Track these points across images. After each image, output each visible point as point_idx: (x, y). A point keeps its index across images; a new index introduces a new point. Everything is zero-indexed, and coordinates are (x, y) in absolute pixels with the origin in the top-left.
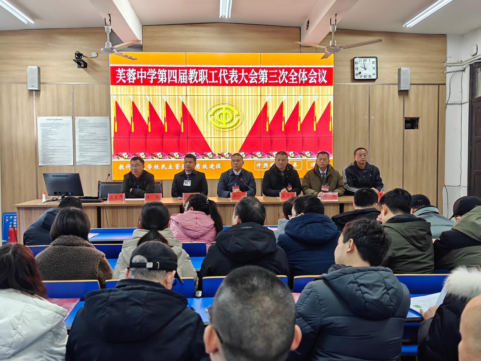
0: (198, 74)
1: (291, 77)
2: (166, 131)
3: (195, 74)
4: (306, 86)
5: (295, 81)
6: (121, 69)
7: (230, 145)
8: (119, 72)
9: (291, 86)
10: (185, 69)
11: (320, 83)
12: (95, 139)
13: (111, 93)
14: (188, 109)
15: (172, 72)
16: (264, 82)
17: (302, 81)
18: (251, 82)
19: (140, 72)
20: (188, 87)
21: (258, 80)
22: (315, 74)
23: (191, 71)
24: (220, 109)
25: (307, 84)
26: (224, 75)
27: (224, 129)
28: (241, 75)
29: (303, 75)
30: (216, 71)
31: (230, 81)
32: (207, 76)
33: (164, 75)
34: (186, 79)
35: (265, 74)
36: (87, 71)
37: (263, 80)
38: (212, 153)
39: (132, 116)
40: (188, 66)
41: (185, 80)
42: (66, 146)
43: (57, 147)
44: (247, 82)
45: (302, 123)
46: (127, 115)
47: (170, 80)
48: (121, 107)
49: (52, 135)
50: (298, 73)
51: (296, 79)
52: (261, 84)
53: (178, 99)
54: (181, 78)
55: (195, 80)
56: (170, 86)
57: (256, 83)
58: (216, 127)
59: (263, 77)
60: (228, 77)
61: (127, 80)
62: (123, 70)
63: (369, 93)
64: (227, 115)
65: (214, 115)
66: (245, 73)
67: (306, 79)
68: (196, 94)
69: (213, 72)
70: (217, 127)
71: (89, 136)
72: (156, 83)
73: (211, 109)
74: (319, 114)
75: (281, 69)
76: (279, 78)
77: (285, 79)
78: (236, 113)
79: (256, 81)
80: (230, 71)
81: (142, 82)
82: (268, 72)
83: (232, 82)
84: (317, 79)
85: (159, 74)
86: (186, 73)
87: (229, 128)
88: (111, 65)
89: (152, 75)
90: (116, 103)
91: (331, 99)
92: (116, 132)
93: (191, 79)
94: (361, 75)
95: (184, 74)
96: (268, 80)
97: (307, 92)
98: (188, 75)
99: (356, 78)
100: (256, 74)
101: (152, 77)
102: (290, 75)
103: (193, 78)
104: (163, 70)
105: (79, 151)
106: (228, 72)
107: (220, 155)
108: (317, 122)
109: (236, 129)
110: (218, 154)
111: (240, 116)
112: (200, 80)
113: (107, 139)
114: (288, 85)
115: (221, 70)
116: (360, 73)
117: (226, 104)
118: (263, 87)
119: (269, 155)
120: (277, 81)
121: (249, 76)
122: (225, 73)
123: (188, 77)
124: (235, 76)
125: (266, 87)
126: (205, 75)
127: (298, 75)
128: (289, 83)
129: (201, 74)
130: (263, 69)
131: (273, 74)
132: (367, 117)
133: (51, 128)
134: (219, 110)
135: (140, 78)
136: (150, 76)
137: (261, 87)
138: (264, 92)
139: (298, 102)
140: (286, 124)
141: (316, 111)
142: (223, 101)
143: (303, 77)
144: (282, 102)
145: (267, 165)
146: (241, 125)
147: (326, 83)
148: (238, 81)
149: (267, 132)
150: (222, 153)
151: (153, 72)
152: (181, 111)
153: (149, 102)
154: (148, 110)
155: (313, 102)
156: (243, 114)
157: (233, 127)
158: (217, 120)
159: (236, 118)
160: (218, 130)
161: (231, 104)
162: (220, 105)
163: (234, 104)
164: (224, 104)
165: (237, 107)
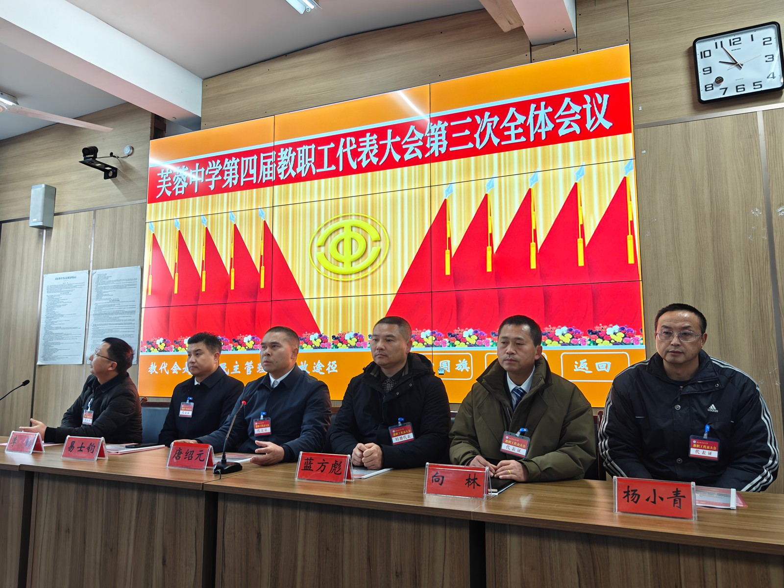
0: (296, 157)
1: (509, 129)
2: (232, 288)
3: (291, 157)
4: (551, 146)
5: (518, 136)
6: (165, 171)
7: (359, 314)
8: (163, 177)
9: (507, 153)
10: (271, 151)
11: (591, 131)
12: (117, 313)
13: (147, 220)
14: (274, 235)
15: (249, 160)
16: (440, 152)
17: (537, 135)
18: (407, 157)
19: (194, 171)
20: (276, 187)
21: (424, 149)
22: (576, 108)
23: (283, 153)
24: (338, 230)
25: (553, 138)
26: (348, 149)
27: (346, 277)
28: (386, 144)
30: (332, 145)
31: (361, 161)
32: (313, 159)
33: (234, 169)
34: (273, 171)
35: (440, 133)
36: (117, 183)
37: (435, 148)
38: (320, 336)
39: (177, 262)
40: (277, 143)
41: (271, 175)
42: (75, 328)
43: (64, 328)
44: (400, 157)
45: (541, 247)
46: (169, 259)
47: (244, 178)
48: (161, 245)
49: (60, 306)
50: (526, 114)
51: (520, 130)
52: (433, 159)
53: (258, 216)
54: (264, 170)
55: (291, 171)
56: (244, 192)
57: (420, 157)
59: (437, 141)
60: (356, 154)
61: (173, 189)
64: (354, 241)
65: (327, 244)
66: (393, 137)
67: (551, 126)
68: (290, 202)
69: (326, 148)
70: (331, 272)
71: (109, 306)
72: (220, 187)
73: (319, 231)
74: (591, 218)
75: (481, 112)
76: (475, 136)
77: (492, 134)
78: (373, 235)
79: (419, 154)
80: (360, 140)
81: (196, 191)
82: (449, 125)
83: (364, 164)
84: (582, 123)
85: (226, 168)
86: (273, 159)
87: (358, 273)
89: (214, 174)
90: (154, 237)
91: (627, 170)
92: (150, 296)
93: (281, 170)
94: (723, 85)
95: (269, 161)
96: (448, 147)
97: (555, 160)
98: (277, 162)
99: (705, 96)
100: (419, 135)
101: (214, 176)
102: (505, 124)
103: (287, 167)
104: (233, 159)
105: (92, 335)
106: (357, 143)
107: (336, 339)
108: (587, 242)
109: (372, 273)
110: (333, 337)
111: (382, 243)
112: (298, 170)
113: (135, 312)
114: (501, 149)
115: (342, 140)
116: (719, 80)
117: (351, 215)
118: (436, 163)
119: (452, 338)
120: (470, 145)
121: (402, 143)
122: (351, 145)
123: (277, 166)
124: (372, 148)
125: (444, 163)
126: (310, 156)
127: (526, 121)
128: (503, 143)
129: (301, 157)
130: (435, 120)
131: (462, 128)
132: (758, 212)
133: (59, 293)
134: (336, 233)
135: (193, 183)
136: (210, 176)
137: (432, 164)
138: (440, 176)
139: (528, 190)
140: (496, 252)
141: (581, 209)
142: (344, 211)
143: (541, 124)
144: (486, 196)
145: (447, 365)
146: (385, 263)
147: (608, 128)
148: (377, 159)
149: (448, 276)
150: (340, 334)
151: (215, 166)
152: (262, 242)
153: (205, 230)
154: (204, 245)
155: (572, 186)
156: (389, 234)
157: (367, 271)
158: (333, 256)
159: (373, 248)
160: (332, 278)
161: (362, 216)
162: (338, 221)
163: (369, 216)
164: (347, 218)
165: (375, 220)
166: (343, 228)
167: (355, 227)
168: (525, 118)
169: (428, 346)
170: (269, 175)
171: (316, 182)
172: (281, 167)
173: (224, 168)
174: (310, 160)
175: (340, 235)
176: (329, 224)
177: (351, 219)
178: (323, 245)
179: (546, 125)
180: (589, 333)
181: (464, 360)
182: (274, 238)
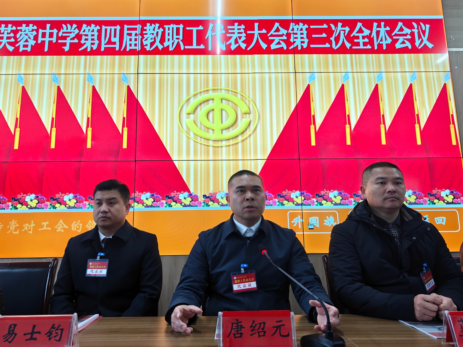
0: (163, 33)
1: (358, 38)
2: (89, 146)
3: (157, 33)
4: (390, 55)
5: (365, 44)
6: (7, 26)
8: (2, 32)
9: (357, 55)
10: (137, 25)
11: (419, 48)
14: (138, 99)
15: (111, 29)
17: (380, 45)
18: (273, 46)
19: (44, 31)
20: (142, 57)
21: (288, 43)
22: (407, 31)
23: (148, 27)
25: (391, 49)
26: (217, 33)
27: (217, 142)
28: (254, 34)
29: (382, 34)
30: (201, 28)
31: (230, 44)
32: (181, 37)
33: (93, 35)
34: (139, 42)
37: (298, 43)
38: (190, 195)
39: (18, 116)
40: (143, 18)
41: (136, 45)
44: (266, 46)
45: (389, 129)
46: (9, 115)
47: (105, 44)
50: (371, 29)
51: (366, 40)
52: (295, 51)
53: (120, 81)
54: (128, 40)
55: (157, 43)
56: (105, 57)
57: (285, 48)
58: (199, 138)
59: (299, 38)
60: (225, 38)
61: (17, 46)
62: (12, 27)
64: (224, 112)
65: (196, 112)
66: (260, 29)
67: (389, 41)
68: (157, 71)
69: (195, 29)
70: (201, 137)
72: (75, 49)
73: (188, 100)
74: (423, 110)
75: (335, 22)
76: (331, 39)
77: (345, 40)
78: (242, 108)
79: (284, 45)
80: (229, 27)
81: (46, 50)
82: (309, 27)
83: (233, 47)
84: (412, 41)
85: (83, 33)
86: (138, 32)
87: (229, 140)
89: (69, 36)
91: (447, 78)
93: (147, 42)
95: (133, 33)
96: (309, 44)
97: (394, 65)
98: (142, 34)
100: (283, 31)
101: (68, 39)
102: (354, 33)
103: (153, 40)
104: (93, 25)
106: (227, 30)
107: (207, 198)
108: (422, 128)
109: (243, 141)
110: (204, 196)
111: (251, 115)
112: (166, 44)
114: (351, 51)
115: (211, 25)
117: (221, 89)
118: (299, 55)
119: (319, 198)
120: (327, 45)
121: (268, 35)
123: (143, 38)
124: (240, 35)
125: (306, 56)
126: (178, 34)
127: (371, 34)
128: (354, 48)
129: (169, 33)
130: (297, 22)
131: (320, 31)
134: (206, 103)
135: (43, 42)
136: (65, 38)
137: (296, 55)
138: (303, 66)
139: (375, 85)
140: (353, 130)
141: (416, 103)
142: (214, 83)
143: (382, 38)
144: (343, 85)
145: (316, 221)
146: (255, 132)
147: (431, 48)
148: (245, 45)
149: (313, 146)
150: (211, 194)
151: (71, 29)
152: (125, 105)
153: (57, 87)
154: (54, 103)
155: (409, 86)
156: (258, 108)
157: (237, 139)
158: (202, 123)
159: (243, 119)
160: (203, 143)
161: (232, 91)
162: (207, 93)
163: (239, 90)
164: (217, 91)
165: (245, 96)
166: (213, 99)
167: (226, 100)
168: (369, 32)
169: (297, 204)
170: (133, 45)
171: (185, 56)
172: (146, 39)
173: (81, 33)
174: (178, 37)
175: (210, 105)
176: (199, 95)
177: (221, 92)
178: (193, 112)
179: (386, 39)
180: (428, 195)
181: (331, 216)
182: (139, 102)
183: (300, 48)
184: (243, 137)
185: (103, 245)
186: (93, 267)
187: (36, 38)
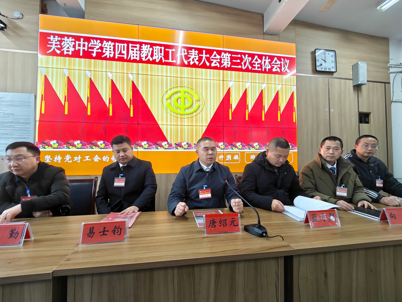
0: (153, 51)
1: (255, 64)
2: (111, 114)
3: (149, 50)
4: (270, 74)
5: (258, 68)
6: (54, 37)
7: (189, 134)
8: (52, 40)
9: (254, 73)
10: (137, 44)
11: (284, 72)
12: (12, 122)
13: (39, 65)
14: (139, 89)
15: (121, 45)
16: (227, 66)
17: (265, 69)
18: (213, 65)
19: (79, 43)
20: (140, 64)
21: (220, 63)
22: (279, 62)
23: (143, 46)
25: (270, 72)
26: (183, 54)
28: (202, 57)
29: (267, 63)
30: (174, 50)
31: (190, 61)
32: (163, 54)
33: (110, 48)
34: (138, 55)
35: (227, 58)
37: (225, 64)
38: (168, 143)
39: (66, 95)
40: (140, 40)
41: (136, 57)
44: (209, 64)
45: (266, 113)
46: (60, 93)
47: (118, 54)
48: (52, 83)
50: (261, 59)
51: (259, 66)
52: (224, 69)
53: (128, 77)
54: (132, 53)
55: (149, 57)
56: (118, 62)
57: (219, 66)
58: (173, 113)
59: (226, 61)
60: (187, 58)
61: (62, 50)
62: (58, 38)
63: (329, 86)
64: (186, 99)
65: (171, 99)
66: (206, 54)
67: (270, 67)
68: (149, 73)
69: (170, 51)
70: (174, 112)
71: (3, 117)
72: (100, 56)
73: (167, 91)
74: (282, 104)
75: (245, 54)
76: (242, 63)
77: (249, 64)
80: (189, 51)
81: (81, 54)
82: (231, 56)
83: (192, 63)
84: (280, 68)
85: (104, 46)
86: (138, 48)
87: (189, 114)
88: (40, 31)
89: (95, 47)
90: (46, 77)
91: (294, 89)
92: (43, 114)
93: (143, 56)
94: (322, 67)
95: (135, 49)
96: (231, 65)
97: (271, 80)
98: (140, 51)
99: (318, 69)
100: (218, 57)
101: (95, 49)
102: (253, 61)
103: (147, 55)
104: (110, 42)
106: (188, 53)
107: (177, 145)
108: (281, 113)
109: (196, 115)
110: (175, 144)
111: (200, 102)
112: (154, 58)
113: (30, 123)
114: (252, 71)
115: (180, 49)
116: (321, 65)
117: (184, 87)
118: (226, 71)
119: (232, 146)
120: (240, 67)
121: (210, 58)
122: (184, 52)
123: (141, 53)
124: (195, 56)
125: (229, 71)
126: (161, 52)
127: (261, 62)
128: (253, 69)
129: (156, 51)
130: (225, 52)
131: (237, 58)
132: (327, 110)
134: (176, 94)
135: (79, 50)
136: (92, 48)
137: (224, 71)
138: (227, 77)
139: (261, 90)
140: (250, 113)
141: (280, 101)
142: (181, 83)
143: (266, 65)
144: (246, 89)
145: (230, 157)
146: (202, 111)
147: (289, 73)
148: (198, 63)
149: (230, 120)
150: (179, 143)
151: (96, 43)
152: (131, 92)
153: (89, 79)
154: (88, 88)
155: (277, 91)
156: (204, 99)
157: (193, 114)
158: (174, 105)
159: (196, 104)
160: (175, 115)
161: (190, 88)
162: (177, 88)
163: (194, 88)
164: (182, 87)
165: (197, 91)
166: (180, 92)
167: (187, 92)
169: (222, 149)
171: (165, 66)
172: (143, 54)
175: (179, 95)
176: (173, 89)
177: (184, 88)
178: (169, 98)
179: (268, 66)
181: (237, 155)
182: (139, 91)
183: (226, 67)
184: (196, 113)
185: (122, 169)
186: (117, 181)
187: (74, 46)
